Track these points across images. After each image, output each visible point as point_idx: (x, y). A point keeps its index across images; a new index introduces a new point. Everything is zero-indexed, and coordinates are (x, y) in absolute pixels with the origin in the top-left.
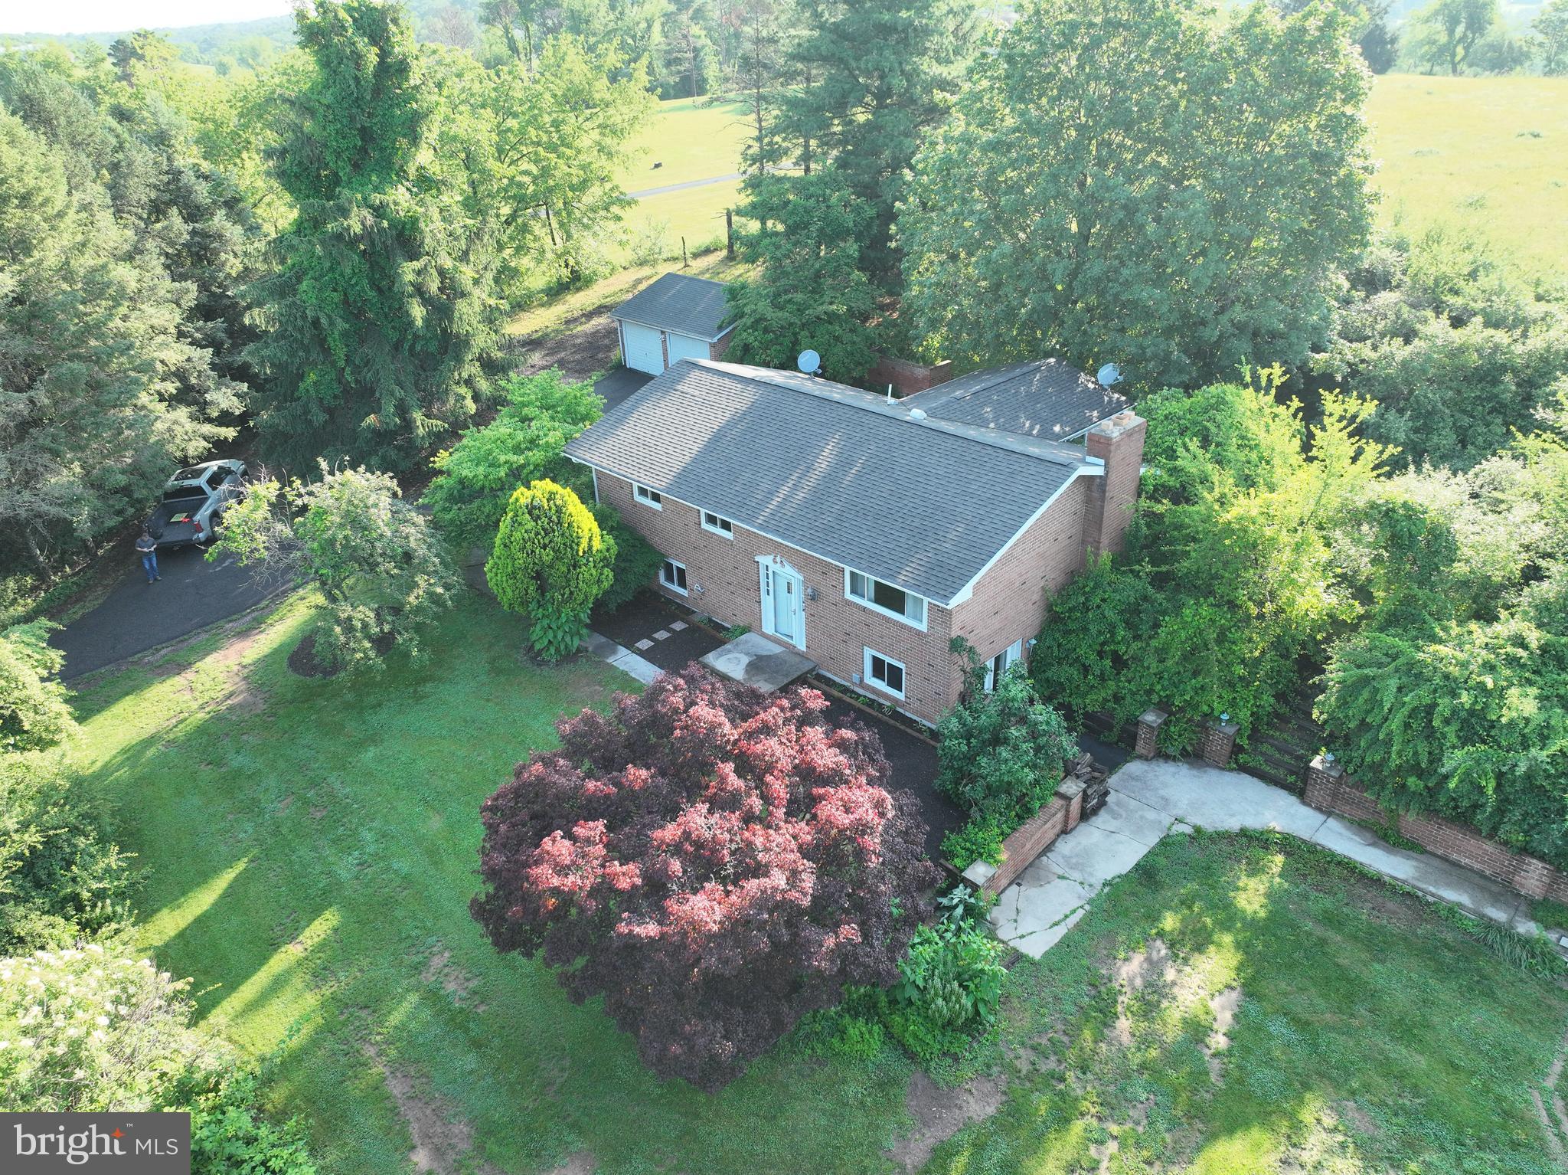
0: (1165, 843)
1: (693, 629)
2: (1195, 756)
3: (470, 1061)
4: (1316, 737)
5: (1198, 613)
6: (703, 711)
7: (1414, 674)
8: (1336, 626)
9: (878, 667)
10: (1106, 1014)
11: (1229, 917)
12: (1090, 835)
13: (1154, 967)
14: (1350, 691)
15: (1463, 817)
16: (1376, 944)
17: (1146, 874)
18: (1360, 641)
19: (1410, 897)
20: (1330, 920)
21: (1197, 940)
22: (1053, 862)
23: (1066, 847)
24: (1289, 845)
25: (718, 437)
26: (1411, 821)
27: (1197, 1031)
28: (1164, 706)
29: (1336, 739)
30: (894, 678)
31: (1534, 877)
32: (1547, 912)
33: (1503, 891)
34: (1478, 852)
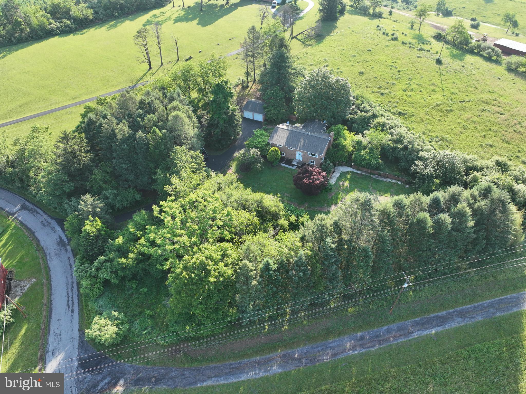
0: (341, 173)
1: (287, 160)
2: (342, 165)
4: (352, 162)
5: (341, 152)
7: (360, 156)
8: (353, 151)
9: (311, 162)
10: (340, 187)
11: (347, 179)
12: (335, 174)
13: (343, 183)
14: (355, 158)
15: (364, 167)
16: (358, 178)
17: (340, 176)
18: (355, 153)
19: (360, 174)
20: (355, 177)
21: (345, 181)
22: (332, 177)
23: (333, 175)
24: (351, 172)
26: (360, 168)
27: (347, 187)
28: (338, 161)
29: (353, 162)
30: (313, 162)
31: (369, 171)
32: (370, 173)
33: (367, 172)
34: (365, 170)
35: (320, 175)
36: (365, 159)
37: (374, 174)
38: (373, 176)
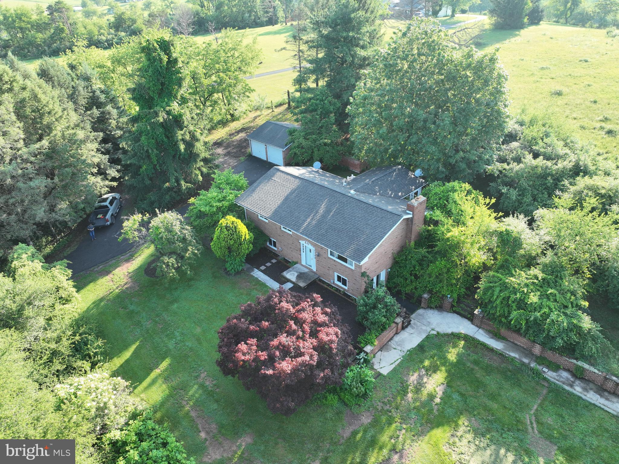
0: (427, 337)
1: (279, 262)
2: (440, 308)
3: (215, 406)
4: (477, 304)
5: (441, 263)
6: (284, 304)
7: (505, 287)
8: (485, 267)
9: (339, 278)
10: (404, 391)
11: (444, 361)
12: (404, 335)
13: (421, 377)
14: (487, 289)
15: (518, 331)
16: (488, 370)
17: (421, 347)
18: (491, 273)
19: (501, 355)
20: (476, 362)
21: (434, 369)
22: (392, 344)
23: (397, 338)
24: (467, 338)
25: (287, 199)
26: (503, 331)
27: (431, 397)
28: (430, 292)
29: (483, 305)
30: (344, 282)
31: (537, 349)
32: (540, 360)
33: (528, 353)
34: (522, 341)
35: (314, 334)
36: (522, 304)
37: (556, 368)
38: (550, 375)
